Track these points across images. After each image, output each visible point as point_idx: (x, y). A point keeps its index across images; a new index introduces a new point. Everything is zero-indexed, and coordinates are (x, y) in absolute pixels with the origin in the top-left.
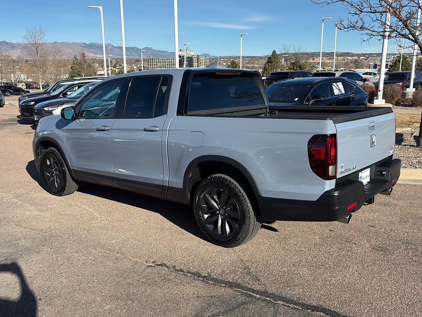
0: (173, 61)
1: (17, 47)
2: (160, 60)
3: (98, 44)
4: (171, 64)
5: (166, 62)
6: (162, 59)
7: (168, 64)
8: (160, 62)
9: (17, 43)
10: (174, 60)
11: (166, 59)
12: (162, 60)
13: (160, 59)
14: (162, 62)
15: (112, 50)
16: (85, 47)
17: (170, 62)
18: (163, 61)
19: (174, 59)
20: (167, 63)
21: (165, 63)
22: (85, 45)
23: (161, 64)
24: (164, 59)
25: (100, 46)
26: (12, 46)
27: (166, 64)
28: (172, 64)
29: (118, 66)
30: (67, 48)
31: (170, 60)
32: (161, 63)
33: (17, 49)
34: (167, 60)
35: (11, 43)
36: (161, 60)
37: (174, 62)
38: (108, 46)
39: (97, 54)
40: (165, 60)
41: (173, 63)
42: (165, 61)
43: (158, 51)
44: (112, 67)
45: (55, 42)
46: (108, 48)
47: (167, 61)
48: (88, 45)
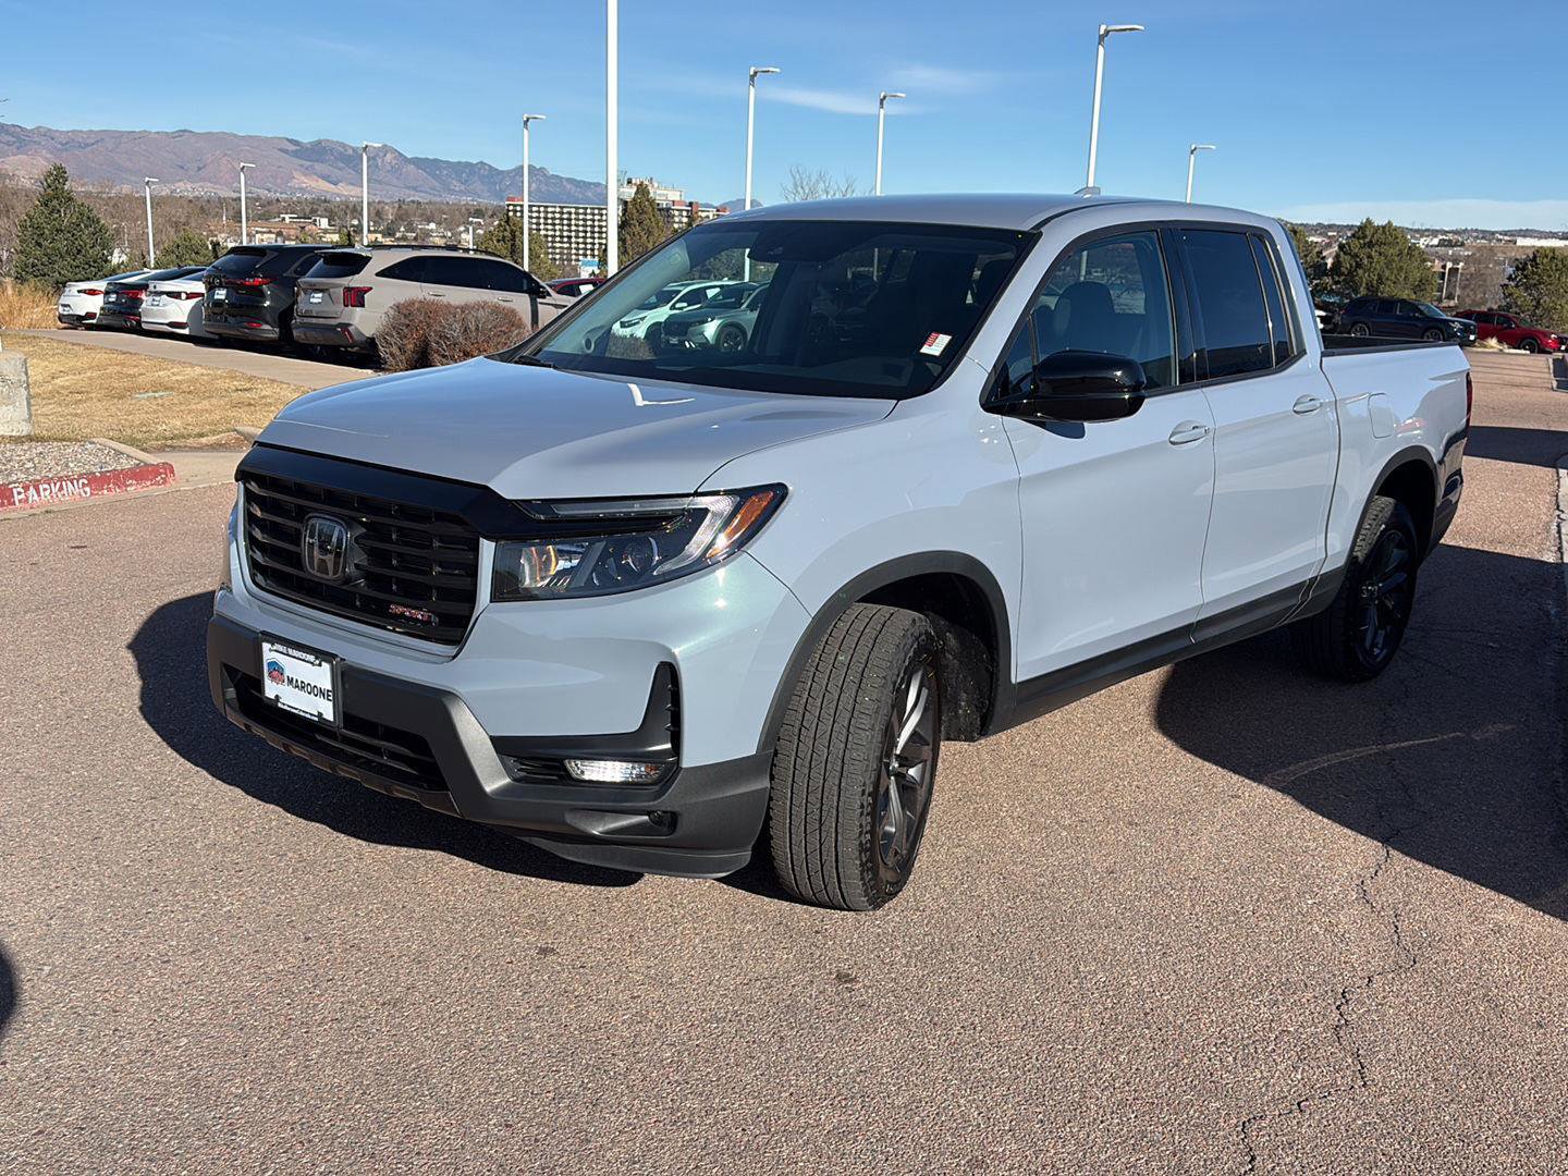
0: (599, 220)
1: (39, 143)
2: (550, 215)
3: (344, 146)
4: (593, 232)
5: (573, 222)
6: (558, 210)
7: (581, 229)
8: (550, 221)
9: (40, 127)
10: (604, 218)
11: (573, 210)
12: (557, 216)
13: (550, 210)
14: (557, 222)
15: (395, 170)
16: (295, 154)
17: (589, 223)
18: (562, 219)
19: (604, 212)
20: (577, 225)
21: (569, 225)
22: (294, 148)
23: (555, 231)
24: (565, 210)
25: (351, 152)
26: (18, 138)
27: (573, 228)
28: (596, 229)
29: (402, 229)
30: (226, 154)
31: (589, 217)
32: (554, 225)
33: (36, 151)
34: (575, 213)
35: (13, 126)
36: (554, 213)
37: (604, 224)
38: (381, 154)
39: (341, 181)
40: (570, 213)
41: (600, 227)
42: (570, 219)
43: (568, 180)
44: (380, 232)
45: (185, 131)
46: (379, 161)
47: (577, 219)
48: (307, 149)
